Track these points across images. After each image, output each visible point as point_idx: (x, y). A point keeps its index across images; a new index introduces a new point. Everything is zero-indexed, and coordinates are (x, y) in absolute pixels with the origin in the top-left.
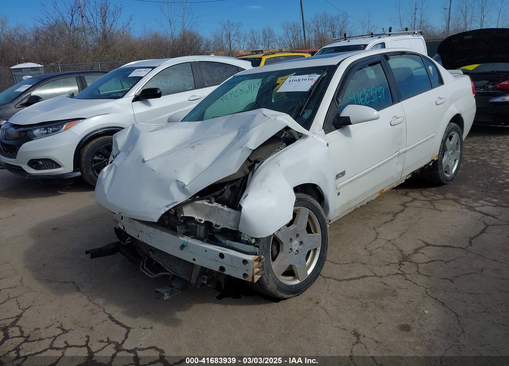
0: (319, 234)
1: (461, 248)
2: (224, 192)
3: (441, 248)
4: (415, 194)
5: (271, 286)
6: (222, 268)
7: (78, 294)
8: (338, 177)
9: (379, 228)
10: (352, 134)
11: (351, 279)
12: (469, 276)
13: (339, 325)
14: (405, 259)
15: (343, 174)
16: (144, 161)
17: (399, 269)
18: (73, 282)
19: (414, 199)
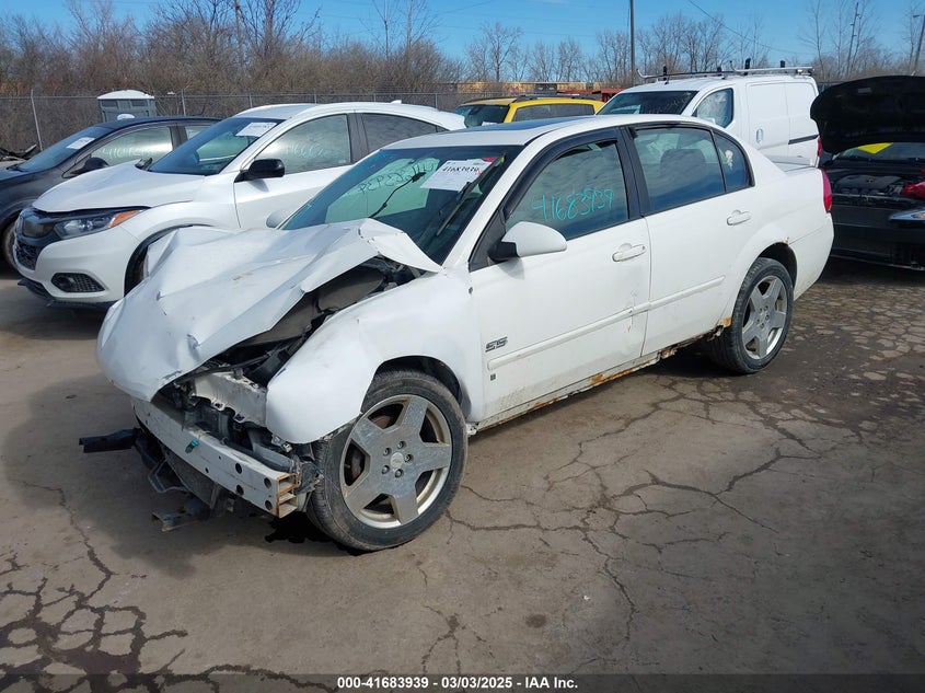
0: (448, 445)
1: (710, 494)
2: (265, 360)
3: (675, 490)
4: (687, 387)
5: (338, 527)
6: (240, 489)
7: (59, 510)
8: (489, 347)
9: (589, 444)
10: (526, 274)
11: (495, 528)
12: (693, 544)
13: (435, 604)
14: (604, 502)
15: (502, 343)
16: (158, 297)
17: (583, 520)
18: (61, 491)
19: (682, 396)
